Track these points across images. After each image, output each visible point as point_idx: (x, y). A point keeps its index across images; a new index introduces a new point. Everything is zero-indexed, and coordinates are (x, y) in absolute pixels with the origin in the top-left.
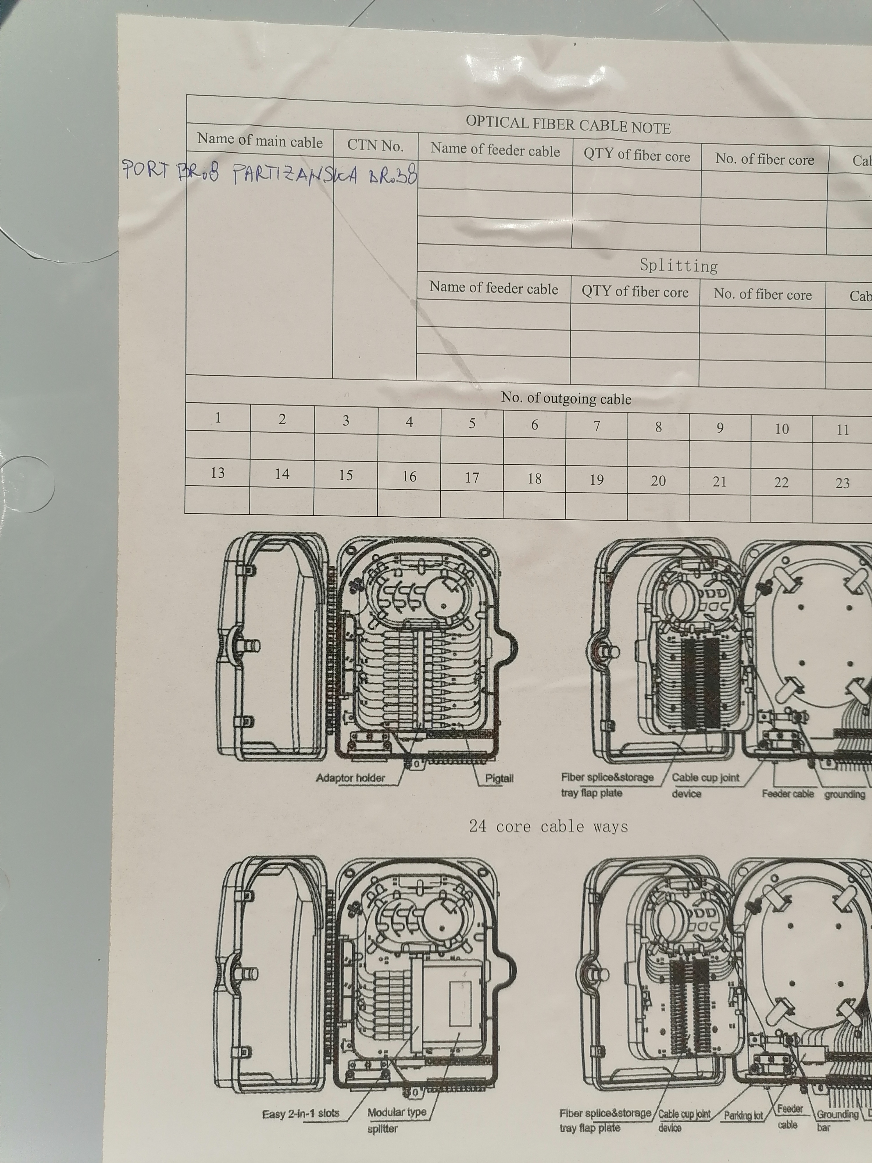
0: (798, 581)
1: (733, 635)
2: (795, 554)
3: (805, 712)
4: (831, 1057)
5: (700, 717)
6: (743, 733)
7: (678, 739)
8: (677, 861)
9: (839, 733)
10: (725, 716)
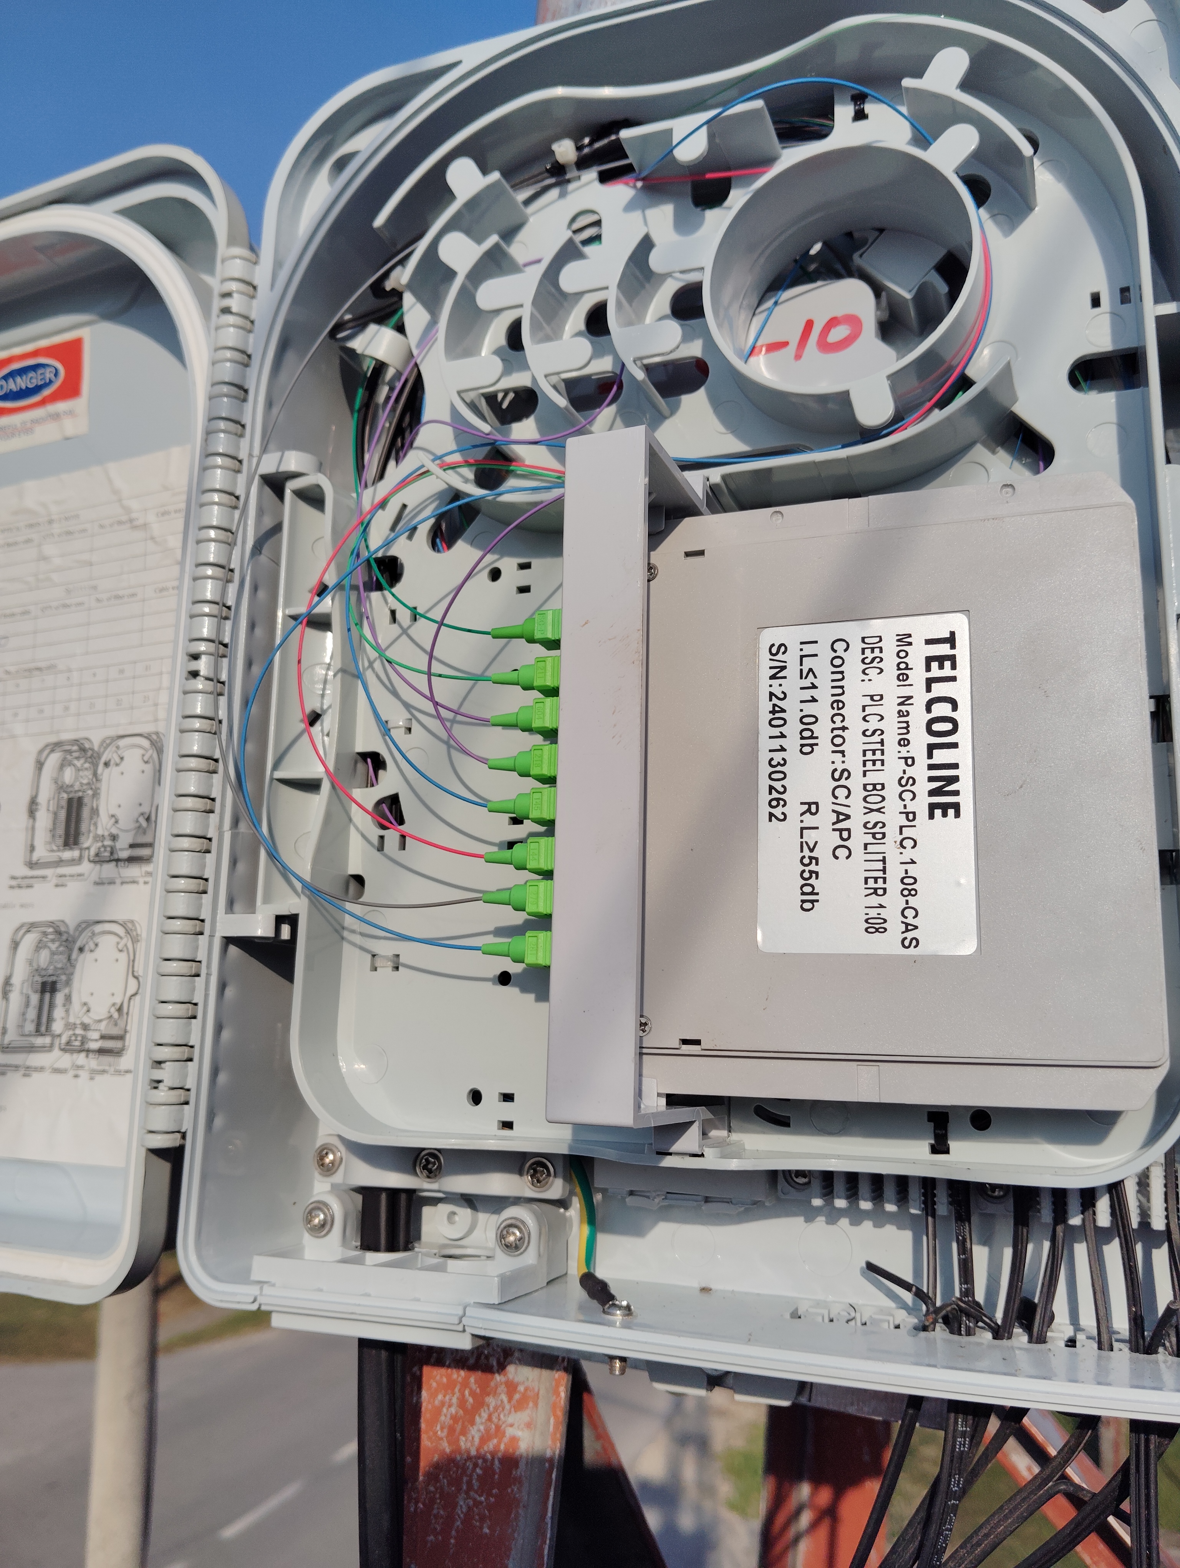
0: (122, 758)
1: (90, 792)
2: (122, 743)
3: (117, 835)
4: (103, 1037)
5: (71, 840)
6: (88, 848)
7: (60, 854)
8: (51, 924)
9: (132, 846)
10: (82, 839)
